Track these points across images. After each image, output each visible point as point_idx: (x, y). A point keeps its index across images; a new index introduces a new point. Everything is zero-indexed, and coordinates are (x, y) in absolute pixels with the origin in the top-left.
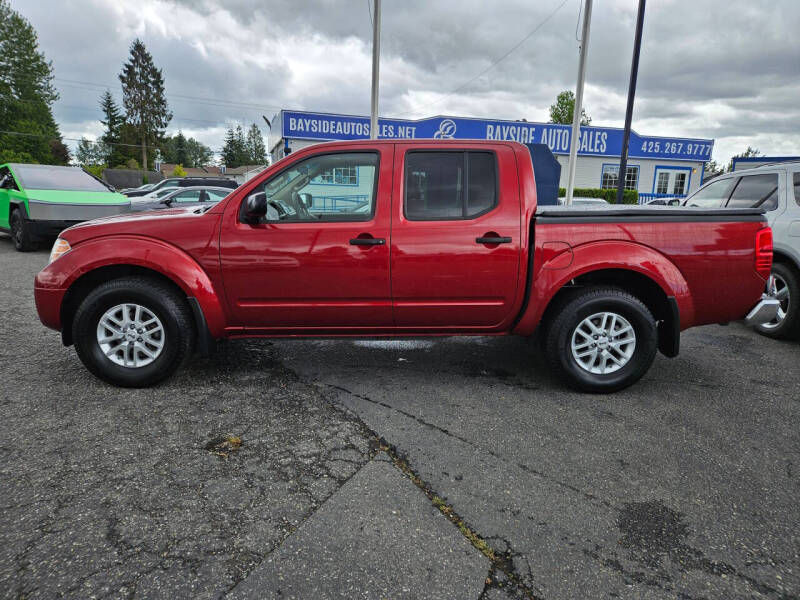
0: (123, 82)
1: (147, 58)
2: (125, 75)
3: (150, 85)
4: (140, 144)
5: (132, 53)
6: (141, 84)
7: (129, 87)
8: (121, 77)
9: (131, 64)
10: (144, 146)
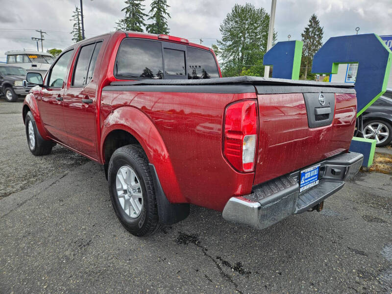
0: (303, 37)
1: (317, 23)
2: (304, 33)
3: (316, 36)
4: (305, 67)
5: (310, 21)
6: (312, 37)
7: (305, 39)
8: (302, 35)
9: (308, 27)
10: (307, 67)
